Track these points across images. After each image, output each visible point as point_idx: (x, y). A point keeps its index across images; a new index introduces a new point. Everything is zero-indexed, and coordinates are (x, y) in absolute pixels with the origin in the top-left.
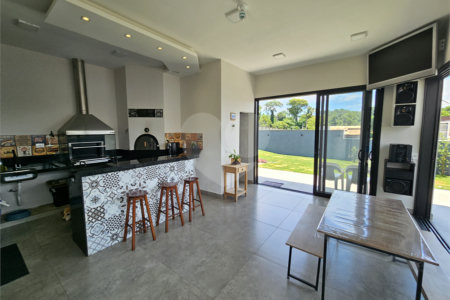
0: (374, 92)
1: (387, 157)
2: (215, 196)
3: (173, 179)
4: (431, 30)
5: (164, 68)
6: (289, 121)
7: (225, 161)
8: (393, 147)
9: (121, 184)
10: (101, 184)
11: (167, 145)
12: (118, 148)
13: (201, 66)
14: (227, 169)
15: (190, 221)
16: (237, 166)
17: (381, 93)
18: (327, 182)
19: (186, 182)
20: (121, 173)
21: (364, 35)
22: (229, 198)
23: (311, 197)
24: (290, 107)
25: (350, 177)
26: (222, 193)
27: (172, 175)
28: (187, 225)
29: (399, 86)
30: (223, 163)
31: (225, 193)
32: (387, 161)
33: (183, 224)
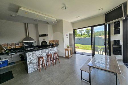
0: (108, 25)
1: (113, 44)
2: (63, 57)
3: (50, 53)
4: (122, 6)
5: (48, 23)
6: (86, 35)
7: (66, 47)
8: (114, 41)
9: (36, 54)
10: (31, 54)
11: (49, 44)
12: (37, 45)
13: (57, 22)
14: (66, 50)
15: (55, 64)
16: (68, 49)
17: (109, 25)
18: (96, 52)
19: (54, 53)
20: (36, 52)
21: (102, 9)
22: (67, 58)
23: (91, 57)
24: (86, 31)
25: (103, 50)
26: (65, 56)
27: (50, 52)
28: (55, 65)
29: (114, 23)
30: (65, 48)
31: (66, 56)
32: (113, 45)
33: (53, 65)
